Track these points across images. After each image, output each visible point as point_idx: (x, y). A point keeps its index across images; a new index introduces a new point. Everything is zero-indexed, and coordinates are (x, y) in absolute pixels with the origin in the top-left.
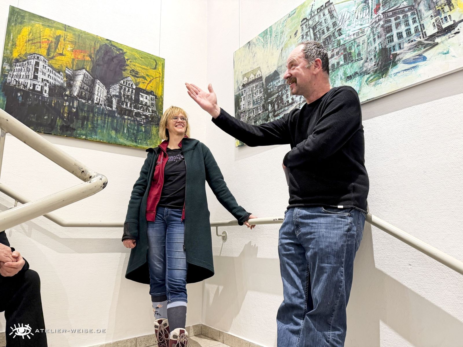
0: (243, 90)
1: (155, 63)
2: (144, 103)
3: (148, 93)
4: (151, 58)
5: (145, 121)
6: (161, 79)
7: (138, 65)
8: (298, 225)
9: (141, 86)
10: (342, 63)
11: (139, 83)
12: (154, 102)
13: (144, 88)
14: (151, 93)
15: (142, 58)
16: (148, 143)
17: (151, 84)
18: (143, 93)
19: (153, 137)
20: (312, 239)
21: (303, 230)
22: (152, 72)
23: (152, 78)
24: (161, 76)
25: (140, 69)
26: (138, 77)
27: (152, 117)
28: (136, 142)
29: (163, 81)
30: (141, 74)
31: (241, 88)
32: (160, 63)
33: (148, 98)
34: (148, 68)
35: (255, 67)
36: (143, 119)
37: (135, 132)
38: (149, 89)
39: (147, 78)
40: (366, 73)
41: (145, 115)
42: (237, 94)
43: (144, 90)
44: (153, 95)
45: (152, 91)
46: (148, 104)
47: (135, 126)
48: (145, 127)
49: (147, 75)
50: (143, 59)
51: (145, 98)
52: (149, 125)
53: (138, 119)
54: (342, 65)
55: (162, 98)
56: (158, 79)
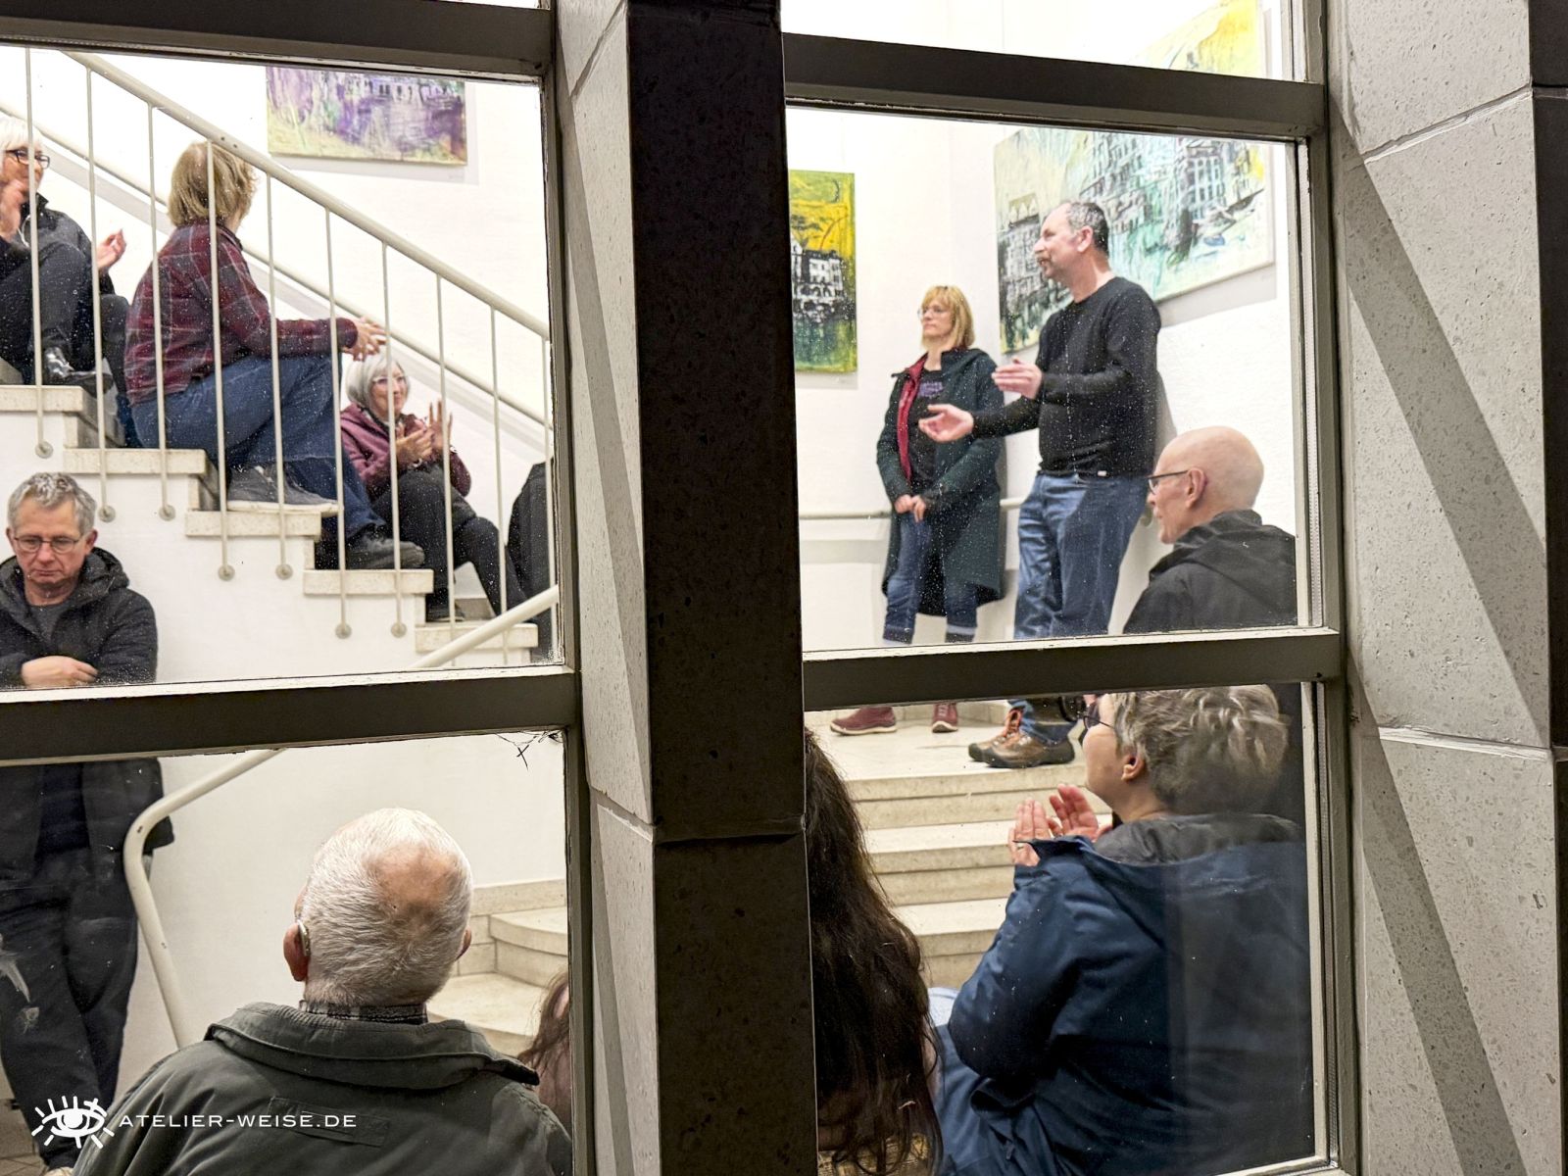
0: (1010, 235)
1: (835, 189)
2: (819, 280)
3: (825, 257)
4: (827, 180)
5: (822, 315)
6: (849, 219)
7: (805, 203)
9: (812, 245)
10: (1141, 220)
11: (807, 240)
12: (838, 273)
13: (817, 249)
14: (831, 255)
15: (809, 185)
16: (832, 358)
17: (829, 237)
18: (817, 258)
19: (840, 345)
22: (831, 211)
23: (830, 222)
24: (849, 213)
25: (807, 210)
26: (803, 229)
27: (836, 305)
28: (810, 360)
29: (852, 224)
30: (812, 220)
31: (1007, 229)
32: (845, 186)
33: (827, 267)
34: (823, 202)
35: (1028, 192)
36: (820, 312)
37: (807, 341)
38: (826, 249)
39: (821, 225)
40: (1166, 247)
41: (823, 305)
42: (1001, 240)
43: (817, 252)
44: (836, 258)
45: (833, 251)
46: (827, 280)
47: (805, 329)
48: (824, 328)
49: (822, 219)
50: (811, 188)
51: (820, 267)
52: (830, 322)
53: (810, 313)
54: (1141, 226)
55: (852, 259)
56: (843, 221)
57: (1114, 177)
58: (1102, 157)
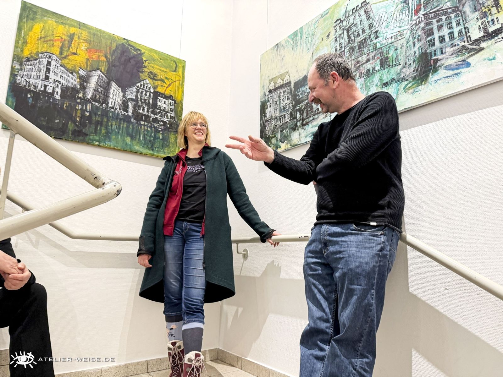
0: (269, 96)
1: (175, 65)
2: (162, 108)
3: (166, 97)
4: (171, 60)
5: (162, 128)
6: (181, 82)
7: (157, 67)
8: (326, 244)
9: (159, 89)
10: (378, 68)
11: (157, 86)
12: (173, 107)
13: (163, 92)
14: (169, 97)
15: (161, 59)
16: (166, 151)
17: (170, 88)
18: (162, 97)
19: (171, 145)
20: (341, 258)
21: (332, 249)
22: (171, 75)
23: (171, 81)
24: (181, 79)
25: (159, 71)
26: (156, 80)
27: (171, 124)
28: (153, 150)
29: (183, 85)
30: (160, 77)
31: (267, 93)
32: (180, 65)
33: (167, 103)
34: (168, 70)
35: (283, 71)
36: (161, 125)
37: (152, 139)
38: (168, 93)
39: (166, 81)
40: (404, 79)
41: (163, 121)
42: (263, 100)
43: (162, 94)
44: (173, 100)
45: (171, 96)
46: (167, 109)
47: (152, 132)
48: (162, 134)
49: (166, 78)
50: (162, 61)
51: (163, 102)
52: (167, 132)
53: (155, 125)
54: (378, 71)
55: (181, 103)
56: (178, 82)
57: (352, 49)
58: (342, 41)
